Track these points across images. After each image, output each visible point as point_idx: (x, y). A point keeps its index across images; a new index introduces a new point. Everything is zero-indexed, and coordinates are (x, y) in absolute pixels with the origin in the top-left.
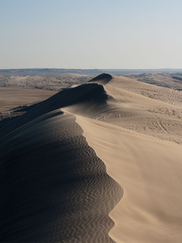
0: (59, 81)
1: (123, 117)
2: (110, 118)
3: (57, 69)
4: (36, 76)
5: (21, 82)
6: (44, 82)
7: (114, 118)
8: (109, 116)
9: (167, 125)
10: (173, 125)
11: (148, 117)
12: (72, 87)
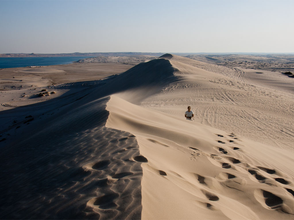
0: (138, 59)
1: (190, 87)
2: (178, 88)
3: (137, 53)
4: (124, 57)
5: (115, 60)
6: (129, 60)
7: (182, 88)
8: (177, 86)
9: (233, 96)
10: (238, 96)
11: (213, 87)
12: (145, 62)
